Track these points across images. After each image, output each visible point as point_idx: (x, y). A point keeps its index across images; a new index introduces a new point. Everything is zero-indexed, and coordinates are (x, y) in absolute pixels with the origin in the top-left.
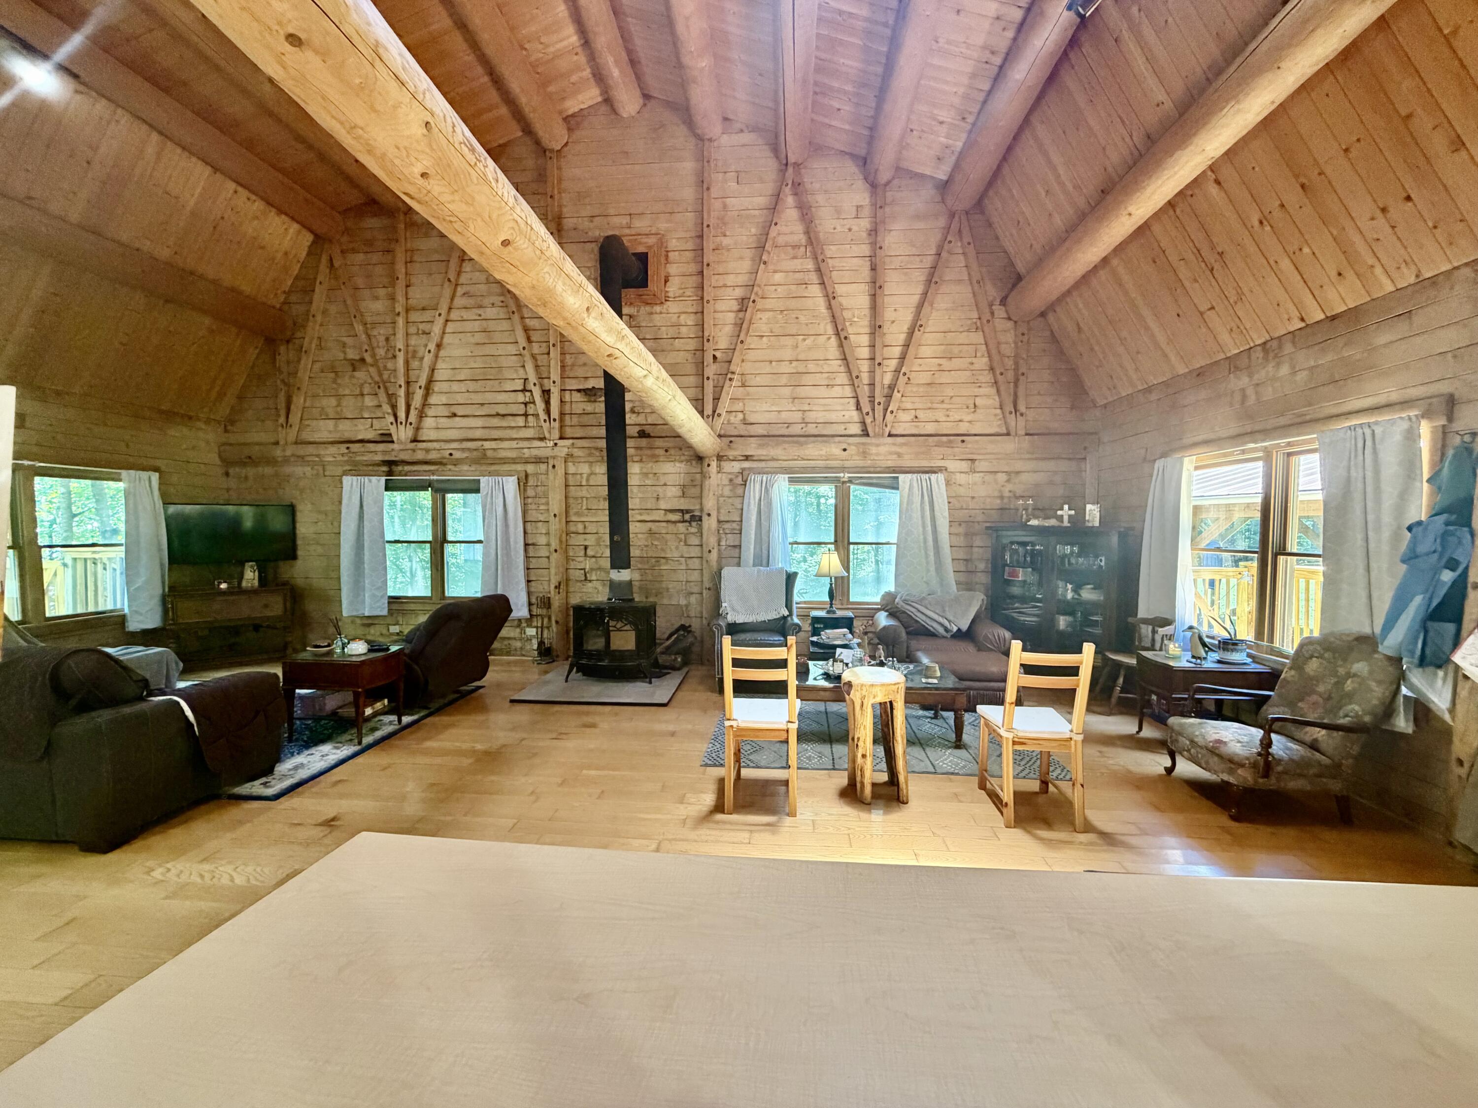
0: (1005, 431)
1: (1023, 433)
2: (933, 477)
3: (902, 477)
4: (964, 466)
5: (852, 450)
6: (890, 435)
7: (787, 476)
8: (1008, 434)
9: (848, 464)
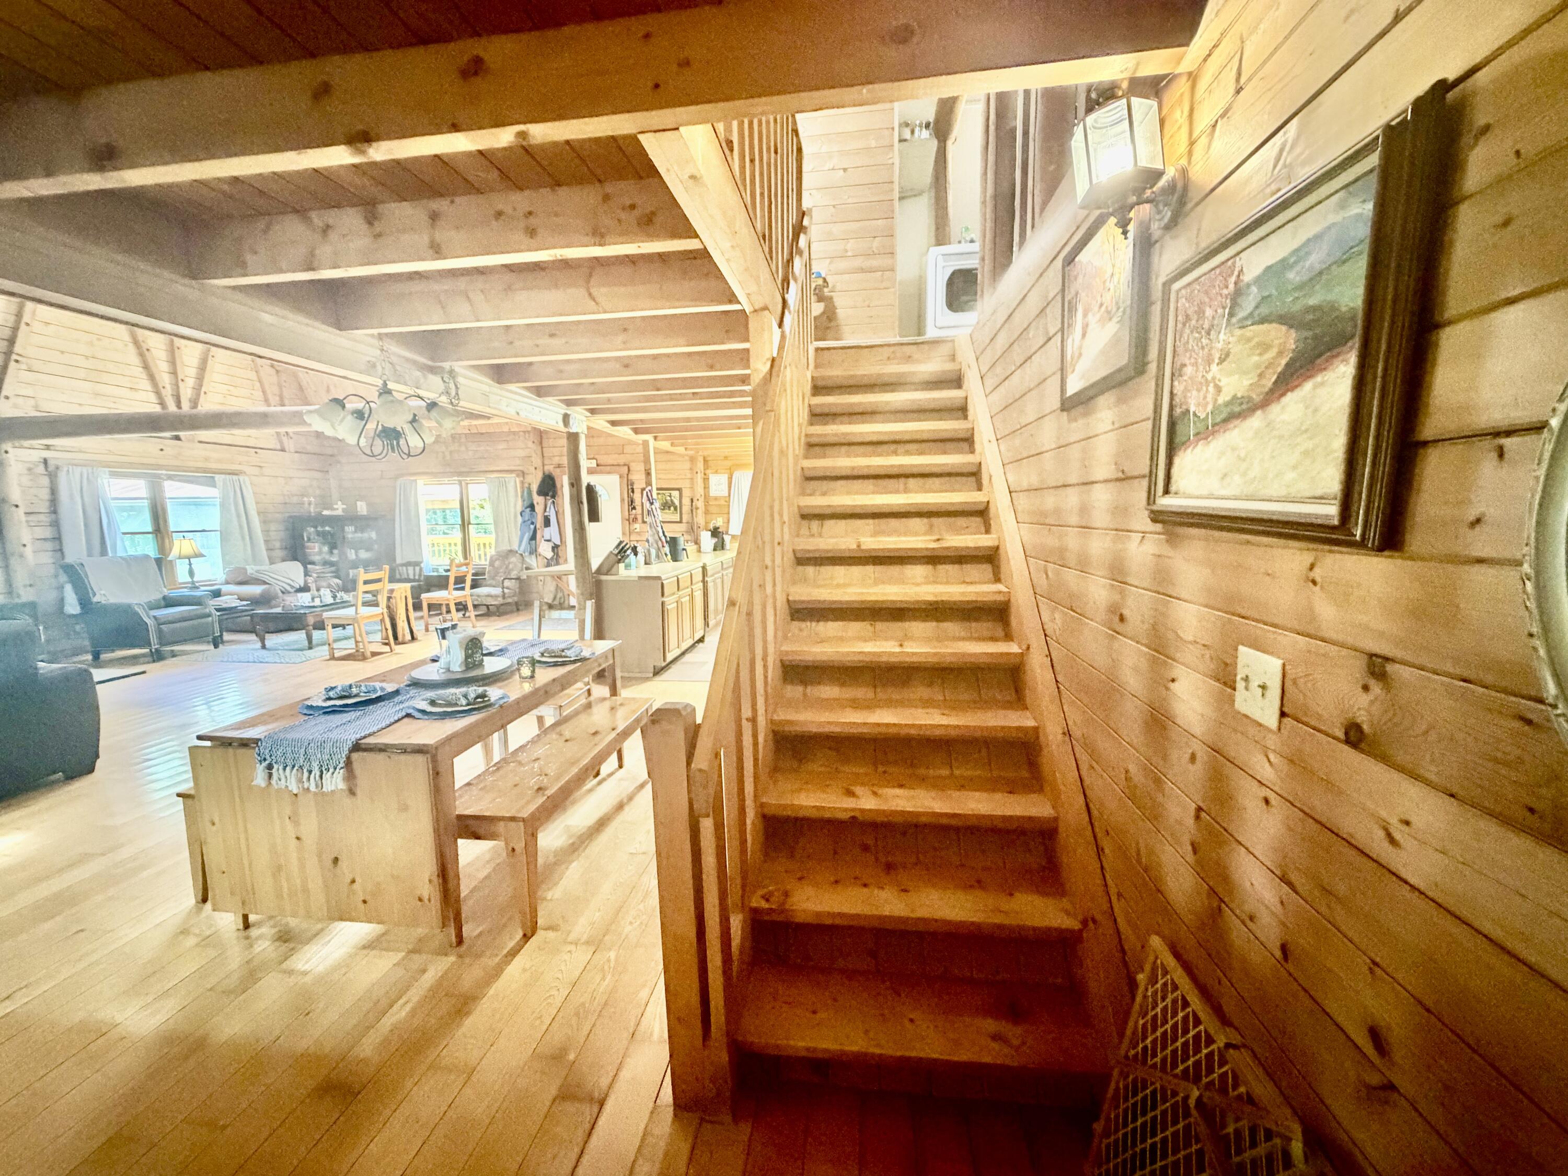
0: (279, 447)
1: (292, 450)
2: (241, 478)
3: (217, 477)
4: (256, 471)
5: (168, 451)
6: (200, 442)
7: (107, 470)
8: (283, 450)
9: (162, 462)
